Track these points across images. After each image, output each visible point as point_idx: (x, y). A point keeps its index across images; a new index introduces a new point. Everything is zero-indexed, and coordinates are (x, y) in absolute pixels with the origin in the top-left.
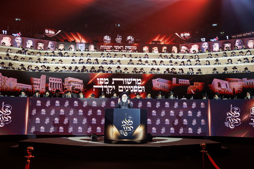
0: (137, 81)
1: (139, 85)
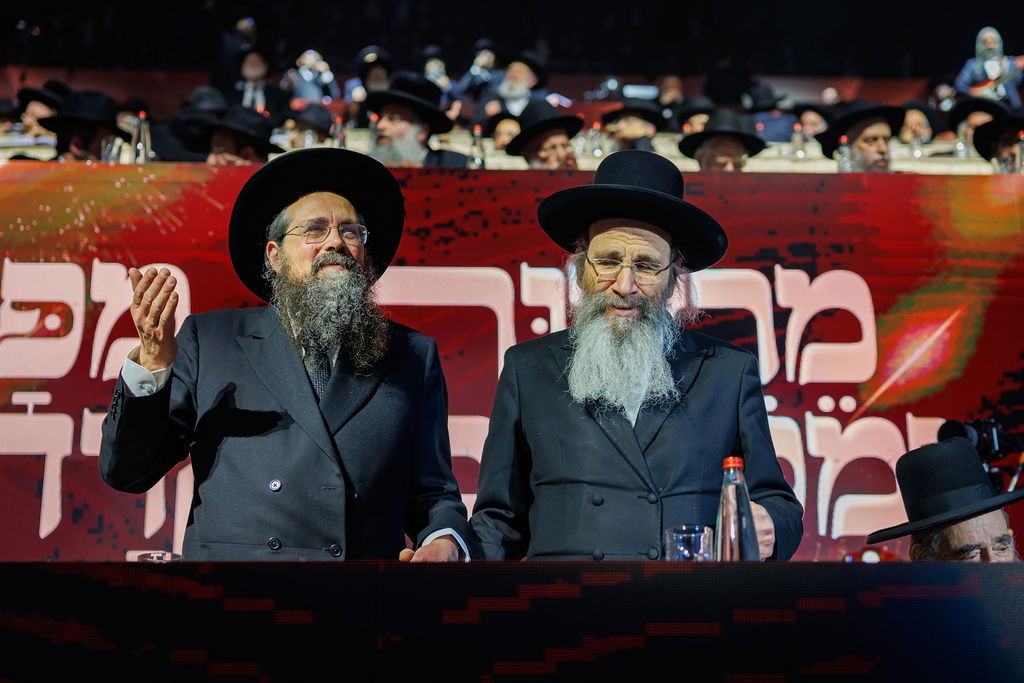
0: (781, 317)
1: (837, 390)
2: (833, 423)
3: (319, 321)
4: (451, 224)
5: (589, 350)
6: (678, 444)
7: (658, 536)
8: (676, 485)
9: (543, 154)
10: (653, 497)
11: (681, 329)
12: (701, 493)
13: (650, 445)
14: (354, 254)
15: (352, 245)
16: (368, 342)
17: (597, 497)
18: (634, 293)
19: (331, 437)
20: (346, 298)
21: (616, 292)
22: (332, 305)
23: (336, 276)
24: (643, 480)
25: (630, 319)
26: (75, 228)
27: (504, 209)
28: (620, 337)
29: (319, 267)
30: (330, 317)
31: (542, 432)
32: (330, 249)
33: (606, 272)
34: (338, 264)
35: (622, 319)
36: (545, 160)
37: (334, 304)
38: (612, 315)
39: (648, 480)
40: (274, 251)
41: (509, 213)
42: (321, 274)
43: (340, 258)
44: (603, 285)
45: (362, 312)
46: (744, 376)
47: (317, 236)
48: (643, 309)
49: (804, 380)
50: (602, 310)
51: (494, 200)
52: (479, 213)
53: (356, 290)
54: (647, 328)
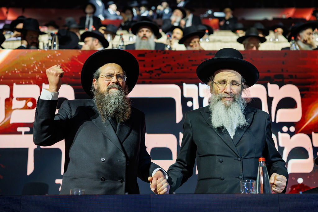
1: (289, 124)
2: (288, 135)
3: (108, 107)
4: (160, 69)
5: (217, 112)
6: (248, 142)
7: (242, 171)
8: (247, 155)
9: (191, 44)
10: (239, 159)
11: (246, 104)
12: (255, 158)
13: (238, 142)
14: (121, 85)
15: (120, 81)
16: (123, 114)
17: (221, 160)
18: (231, 92)
19: (121, 144)
20: (117, 100)
21: (225, 92)
22: (112, 101)
23: (115, 92)
24: (236, 154)
25: (230, 101)
26: (34, 72)
27: (178, 64)
28: (227, 107)
29: (109, 89)
30: (112, 105)
31: (200, 139)
32: (113, 83)
33: (221, 87)
34: (115, 88)
35: (228, 102)
36: (192, 46)
37: (114, 101)
38: (224, 100)
39: (237, 154)
40: (95, 82)
41: (179, 65)
42: (110, 91)
43: (116, 86)
44: (221, 91)
45: (122, 104)
46: (266, 121)
47: (109, 78)
48: (234, 98)
49: (277, 121)
50: (221, 99)
51: (175, 61)
52: (169, 65)
53: (121, 97)
54: (236, 104)
